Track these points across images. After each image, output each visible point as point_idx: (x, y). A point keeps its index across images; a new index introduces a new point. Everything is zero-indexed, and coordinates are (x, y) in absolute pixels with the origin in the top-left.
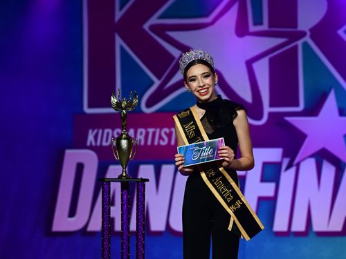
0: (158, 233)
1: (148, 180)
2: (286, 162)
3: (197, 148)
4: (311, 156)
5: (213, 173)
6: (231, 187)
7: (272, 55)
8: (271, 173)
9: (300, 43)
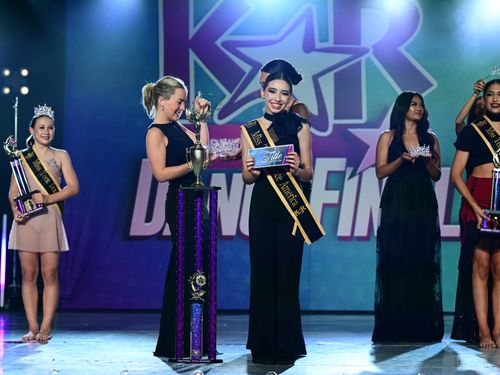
0: (230, 238)
1: (220, 188)
2: (350, 171)
3: (268, 152)
4: (373, 166)
5: (280, 178)
6: (297, 193)
7: (336, 70)
8: (335, 181)
9: (363, 59)
